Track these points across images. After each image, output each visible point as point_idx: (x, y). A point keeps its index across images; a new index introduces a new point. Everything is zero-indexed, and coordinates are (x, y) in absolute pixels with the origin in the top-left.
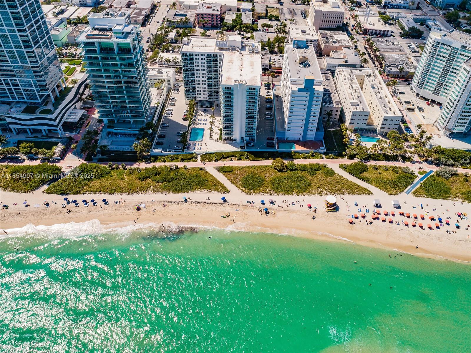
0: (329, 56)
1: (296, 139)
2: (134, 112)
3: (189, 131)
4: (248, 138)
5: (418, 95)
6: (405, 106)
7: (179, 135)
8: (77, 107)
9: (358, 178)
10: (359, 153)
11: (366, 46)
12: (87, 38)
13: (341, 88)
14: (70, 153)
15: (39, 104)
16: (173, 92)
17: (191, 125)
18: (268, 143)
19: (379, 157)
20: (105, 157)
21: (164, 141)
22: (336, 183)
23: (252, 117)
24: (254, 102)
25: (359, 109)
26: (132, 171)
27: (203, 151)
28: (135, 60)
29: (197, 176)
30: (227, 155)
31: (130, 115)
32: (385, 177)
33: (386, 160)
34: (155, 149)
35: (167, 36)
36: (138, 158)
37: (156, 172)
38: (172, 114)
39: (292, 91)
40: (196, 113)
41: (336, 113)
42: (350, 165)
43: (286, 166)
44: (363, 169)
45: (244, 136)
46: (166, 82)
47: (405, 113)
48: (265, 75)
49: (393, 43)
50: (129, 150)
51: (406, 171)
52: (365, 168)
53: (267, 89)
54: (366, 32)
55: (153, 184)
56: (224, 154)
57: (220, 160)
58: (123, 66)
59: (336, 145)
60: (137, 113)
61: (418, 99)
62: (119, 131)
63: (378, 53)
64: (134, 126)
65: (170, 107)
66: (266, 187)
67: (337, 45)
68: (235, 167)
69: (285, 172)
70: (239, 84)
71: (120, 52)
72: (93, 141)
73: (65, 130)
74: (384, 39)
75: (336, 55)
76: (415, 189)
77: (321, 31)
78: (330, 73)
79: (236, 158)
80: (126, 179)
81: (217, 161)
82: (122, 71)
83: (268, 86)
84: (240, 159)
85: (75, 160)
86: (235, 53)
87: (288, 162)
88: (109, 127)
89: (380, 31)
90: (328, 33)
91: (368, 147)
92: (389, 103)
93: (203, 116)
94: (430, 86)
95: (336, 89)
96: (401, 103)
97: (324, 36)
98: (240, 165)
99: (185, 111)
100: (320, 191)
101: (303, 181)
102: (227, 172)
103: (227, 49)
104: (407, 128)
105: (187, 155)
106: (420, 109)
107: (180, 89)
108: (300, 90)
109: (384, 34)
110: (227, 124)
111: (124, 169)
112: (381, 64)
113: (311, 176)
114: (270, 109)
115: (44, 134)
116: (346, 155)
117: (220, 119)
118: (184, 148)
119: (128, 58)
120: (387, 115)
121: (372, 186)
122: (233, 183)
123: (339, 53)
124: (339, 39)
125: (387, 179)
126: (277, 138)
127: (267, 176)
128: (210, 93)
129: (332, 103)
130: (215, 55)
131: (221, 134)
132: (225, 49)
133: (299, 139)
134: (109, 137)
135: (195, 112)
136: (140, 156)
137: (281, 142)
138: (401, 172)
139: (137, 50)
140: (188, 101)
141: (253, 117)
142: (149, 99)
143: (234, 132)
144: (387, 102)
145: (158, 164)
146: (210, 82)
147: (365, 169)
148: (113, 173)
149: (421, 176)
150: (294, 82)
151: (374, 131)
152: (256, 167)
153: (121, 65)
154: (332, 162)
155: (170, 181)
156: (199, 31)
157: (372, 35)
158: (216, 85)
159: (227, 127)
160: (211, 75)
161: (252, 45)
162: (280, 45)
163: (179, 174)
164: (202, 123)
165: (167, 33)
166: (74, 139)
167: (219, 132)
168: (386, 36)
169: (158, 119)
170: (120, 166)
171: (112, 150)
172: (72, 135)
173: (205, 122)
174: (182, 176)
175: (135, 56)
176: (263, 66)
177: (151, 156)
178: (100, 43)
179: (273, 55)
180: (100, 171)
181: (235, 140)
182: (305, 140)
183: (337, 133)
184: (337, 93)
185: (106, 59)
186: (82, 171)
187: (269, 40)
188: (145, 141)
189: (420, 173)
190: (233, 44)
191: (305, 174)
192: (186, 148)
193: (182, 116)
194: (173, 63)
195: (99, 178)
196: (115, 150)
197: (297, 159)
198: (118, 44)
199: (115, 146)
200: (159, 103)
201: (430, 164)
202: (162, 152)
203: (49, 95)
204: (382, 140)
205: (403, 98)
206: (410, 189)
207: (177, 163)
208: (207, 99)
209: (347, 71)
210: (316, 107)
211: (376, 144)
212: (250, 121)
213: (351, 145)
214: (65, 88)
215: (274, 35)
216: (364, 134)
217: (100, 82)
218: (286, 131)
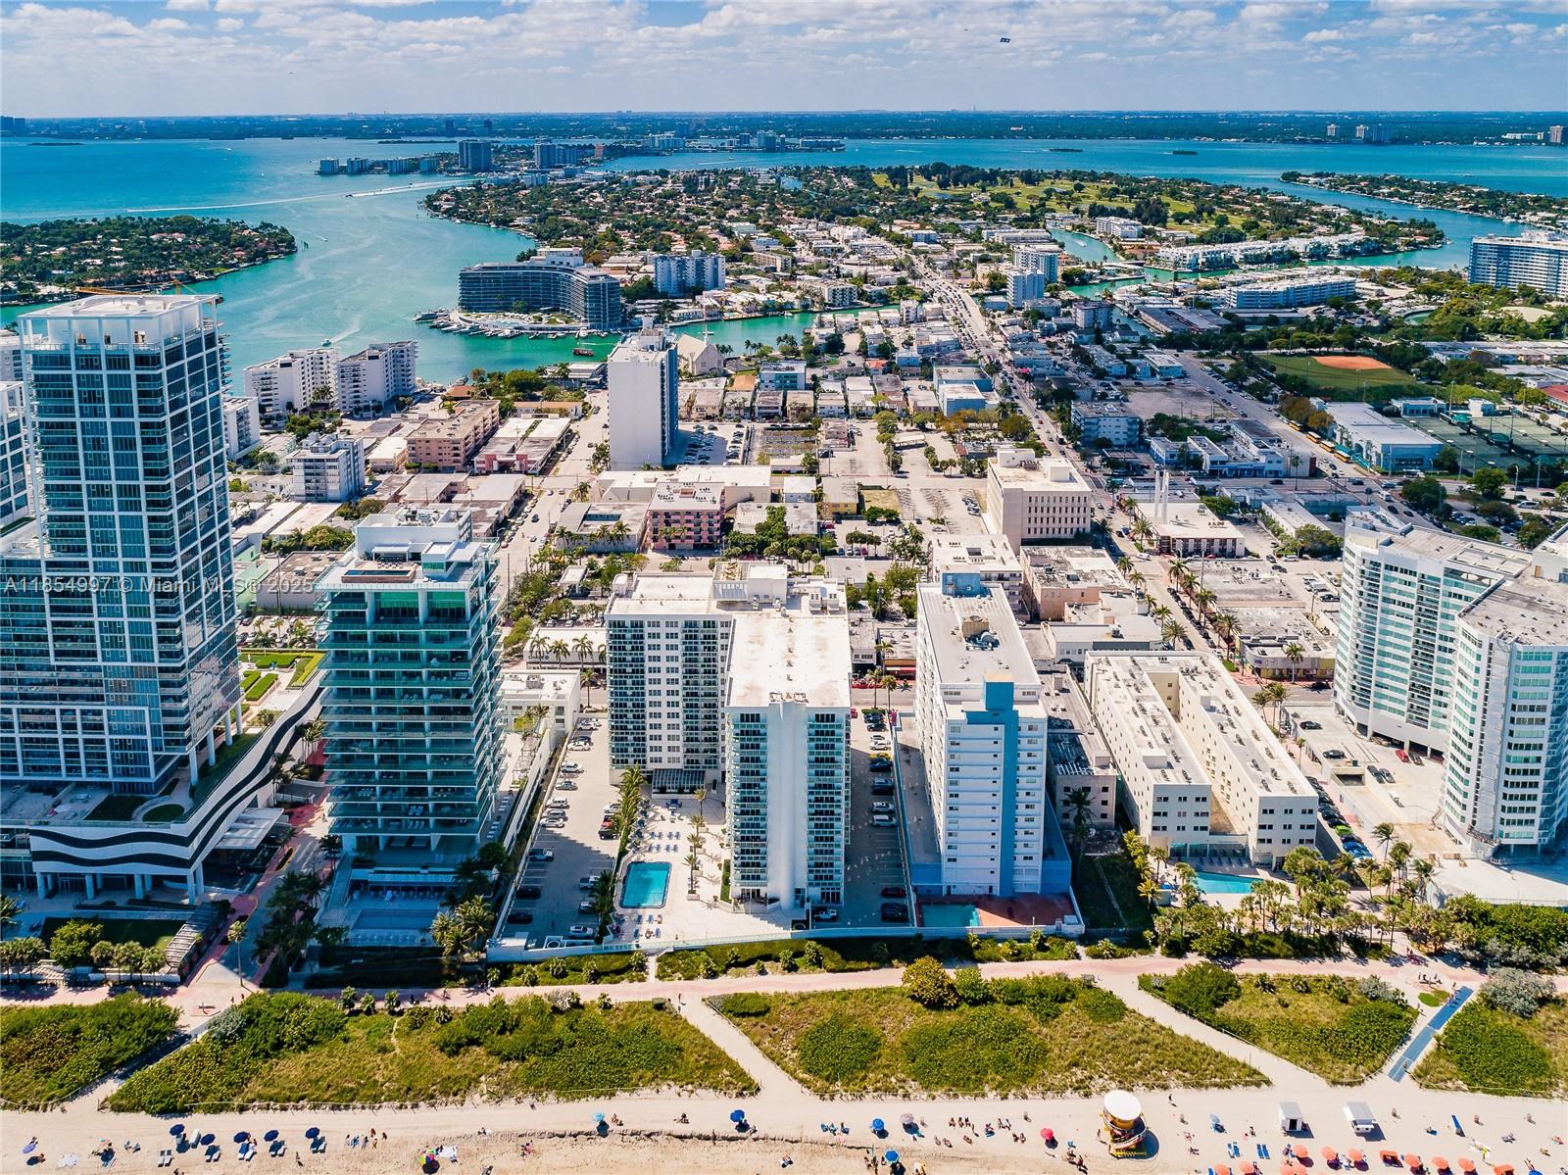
0: (1062, 620)
1: (981, 892)
2: (446, 810)
3: (621, 874)
4: (815, 892)
5: (1363, 728)
6: (1330, 766)
7: (585, 888)
8: (261, 802)
9: (1209, 1023)
10: (1198, 932)
11: (1174, 586)
12: (345, 580)
13: (1107, 713)
14: (212, 961)
15: (147, 788)
16: (571, 745)
17: (626, 852)
18: (884, 906)
19: (1272, 945)
20: (331, 970)
21: (536, 909)
22: (1134, 1046)
23: (827, 813)
24: (833, 760)
25: (1175, 778)
26: (419, 1020)
27: (667, 942)
28: (473, 642)
29: (644, 1032)
30: (748, 955)
31: (432, 820)
32: (1304, 1016)
33: (1297, 957)
34: (504, 937)
35: (559, 577)
36: (445, 972)
37: (503, 1022)
38: (565, 819)
39: (949, 722)
40: (644, 813)
41: (1104, 796)
42: (1175, 978)
43: (951, 987)
44: (1219, 989)
45: (802, 884)
46: (551, 714)
47: (1334, 790)
48: (864, 686)
49: (1255, 576)
50: (417, 943)
51: (1375, 993)
52: (1230, 985)
53: (874, 730)
54: (1166, 547)
55: (489, 1067)
56: (736, 950)
57: (725, 972)
58: (434, 661)
59: (1116, 906)
60: (457, 810)
61: (1365, 742)
62: (388, 878)
63: (1212, 607)
64: (440, 858)
65: (560, 796)
66: (887, 1067)
67: (1082, 585)
68: (777, 995)
69: (949, 1008)
70: (785, 704)
71: (434, 618)
72: (299, 914)
73: (209, 880)
74: (1227, 565)
75: (1083, 617)
76: (1419, 1060)
77: (1027, 548)
78: (1068, 671)
79: (779, 964)
80: (398, 1051)
81: (712, 975)
82: (430, 674)
83: (876, 720)
84: (792, 968)
85: (227, 985)
86: (769, 614)
87: (957, 974)
88: (359, 863)
89: (1211, 541)
90: (1051, 552)
91: (1227, 909)
92: (1270, 754)
93: (668, 821)
94: (1392, 699)
95: (1094, 718)
96: (1315, 759)
97: (1038, 561)
98: (792, 991)
99: (607, 807)
100: (1080, 1077)
101: (1015, 1041)
102: (750, 1015)
103: (745, 606)
104: (1351, 841)
105: (613, 957)
106: (1380, 776)
107: (593, 736)
108: (974, 718)
109: (1224, 551)
110: (748, 839)
111: (392, 1013)
112: (1229, 640)
113: (1044, 1022)
114: (886, 791)
115: (139, 894)
116: (1155, 943)
117: (724, 831)
118: (603, 932)
119: (453, 635)
120: (1268, 794)
121: (1264, 1053)
122: (770, 1056)
123: (1091, 609)
124: (1086, 570)
125: (1314, 1023)
126: (915, 889)
127: (890, 1026)
128: (693, 745)
129: (1085, 763)
130: (707, 624)
131: (726, 882)
132: (741, 605)
133: (991, 888)
134: (352, 899)
135: (641, 809)
136: (452, 966)
137: (929, 904)
138: (1358, 997)
139: (482, 614)
140: (619, 774)
141: (832, 813)
142: (495, 767)
143: (770, 870)
144: (1264, 753)
145: (512, 993)
146: (691, 706)
147: (1227, 990)
148: (355, 1029)
149: (1430, 1013)
150: (952, 696)
151: (1240, 854)
152: (850, 993)
153: (430, 656)
154: (1111, 969)
155: (549, 1054)
156: (655, 558)
157: (1186, 553)
158: (710, 717)
159: (748, 852)
160: (696, 683)
161: (818, 591)
162: (906, 593)
163: (580, 1026)
164: (663, 847)
165: (558, 568)
166: (234, 911)
167: (720, 874)
168: (1232, 555)
169: (518, 836)
170: (380, 1005)
171: (359, 944)
172: (231, 895)
173: (673, 842)
174: (593, 1035)
175: (474, 631)
176: (857, 656)
177: (488, 964)
178: (377, 595)
179: (888, 624)
180: (310, 1023)
181: (773, 900)
182: (1011, 894)
183: (1115, 864)
184: (1096, 731)
185: (388, 639)
186: (250, 1022)
187: (870, 580)
188: (476, 908)
189: (1424, 998)
190: (762, 590)
191: (1021, 1014)
192: (607, 934)
193: (598, 824)
194: (574, 658)
195: (304, 1048)
196: (367, 944)
197: (990, 960)
198: (430, 595)
199: (368, 933)
200: (525, 781)
201: (1455, 965)
202: (526, 948)
203: (184, 761)
204: (1270, 884)
205: (1319, 742)
206: (1401, 1060)
207: (576, 988)
208: (680, 766)
209: (1120, 662)
210: (1032, 772)
211: (1251, 899)
212: (821, 826)
213: (1169, 905)
214: (236, 738)
215: (887, 565)
216: (1207, 867)
217: (357, 711)
218: (944, 860)
